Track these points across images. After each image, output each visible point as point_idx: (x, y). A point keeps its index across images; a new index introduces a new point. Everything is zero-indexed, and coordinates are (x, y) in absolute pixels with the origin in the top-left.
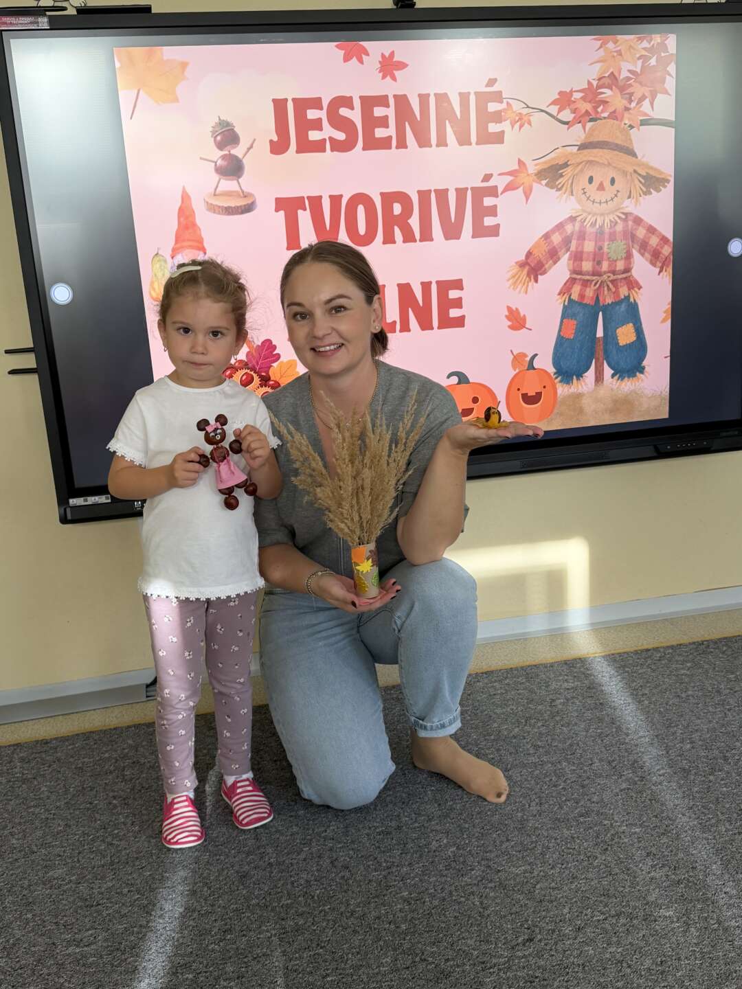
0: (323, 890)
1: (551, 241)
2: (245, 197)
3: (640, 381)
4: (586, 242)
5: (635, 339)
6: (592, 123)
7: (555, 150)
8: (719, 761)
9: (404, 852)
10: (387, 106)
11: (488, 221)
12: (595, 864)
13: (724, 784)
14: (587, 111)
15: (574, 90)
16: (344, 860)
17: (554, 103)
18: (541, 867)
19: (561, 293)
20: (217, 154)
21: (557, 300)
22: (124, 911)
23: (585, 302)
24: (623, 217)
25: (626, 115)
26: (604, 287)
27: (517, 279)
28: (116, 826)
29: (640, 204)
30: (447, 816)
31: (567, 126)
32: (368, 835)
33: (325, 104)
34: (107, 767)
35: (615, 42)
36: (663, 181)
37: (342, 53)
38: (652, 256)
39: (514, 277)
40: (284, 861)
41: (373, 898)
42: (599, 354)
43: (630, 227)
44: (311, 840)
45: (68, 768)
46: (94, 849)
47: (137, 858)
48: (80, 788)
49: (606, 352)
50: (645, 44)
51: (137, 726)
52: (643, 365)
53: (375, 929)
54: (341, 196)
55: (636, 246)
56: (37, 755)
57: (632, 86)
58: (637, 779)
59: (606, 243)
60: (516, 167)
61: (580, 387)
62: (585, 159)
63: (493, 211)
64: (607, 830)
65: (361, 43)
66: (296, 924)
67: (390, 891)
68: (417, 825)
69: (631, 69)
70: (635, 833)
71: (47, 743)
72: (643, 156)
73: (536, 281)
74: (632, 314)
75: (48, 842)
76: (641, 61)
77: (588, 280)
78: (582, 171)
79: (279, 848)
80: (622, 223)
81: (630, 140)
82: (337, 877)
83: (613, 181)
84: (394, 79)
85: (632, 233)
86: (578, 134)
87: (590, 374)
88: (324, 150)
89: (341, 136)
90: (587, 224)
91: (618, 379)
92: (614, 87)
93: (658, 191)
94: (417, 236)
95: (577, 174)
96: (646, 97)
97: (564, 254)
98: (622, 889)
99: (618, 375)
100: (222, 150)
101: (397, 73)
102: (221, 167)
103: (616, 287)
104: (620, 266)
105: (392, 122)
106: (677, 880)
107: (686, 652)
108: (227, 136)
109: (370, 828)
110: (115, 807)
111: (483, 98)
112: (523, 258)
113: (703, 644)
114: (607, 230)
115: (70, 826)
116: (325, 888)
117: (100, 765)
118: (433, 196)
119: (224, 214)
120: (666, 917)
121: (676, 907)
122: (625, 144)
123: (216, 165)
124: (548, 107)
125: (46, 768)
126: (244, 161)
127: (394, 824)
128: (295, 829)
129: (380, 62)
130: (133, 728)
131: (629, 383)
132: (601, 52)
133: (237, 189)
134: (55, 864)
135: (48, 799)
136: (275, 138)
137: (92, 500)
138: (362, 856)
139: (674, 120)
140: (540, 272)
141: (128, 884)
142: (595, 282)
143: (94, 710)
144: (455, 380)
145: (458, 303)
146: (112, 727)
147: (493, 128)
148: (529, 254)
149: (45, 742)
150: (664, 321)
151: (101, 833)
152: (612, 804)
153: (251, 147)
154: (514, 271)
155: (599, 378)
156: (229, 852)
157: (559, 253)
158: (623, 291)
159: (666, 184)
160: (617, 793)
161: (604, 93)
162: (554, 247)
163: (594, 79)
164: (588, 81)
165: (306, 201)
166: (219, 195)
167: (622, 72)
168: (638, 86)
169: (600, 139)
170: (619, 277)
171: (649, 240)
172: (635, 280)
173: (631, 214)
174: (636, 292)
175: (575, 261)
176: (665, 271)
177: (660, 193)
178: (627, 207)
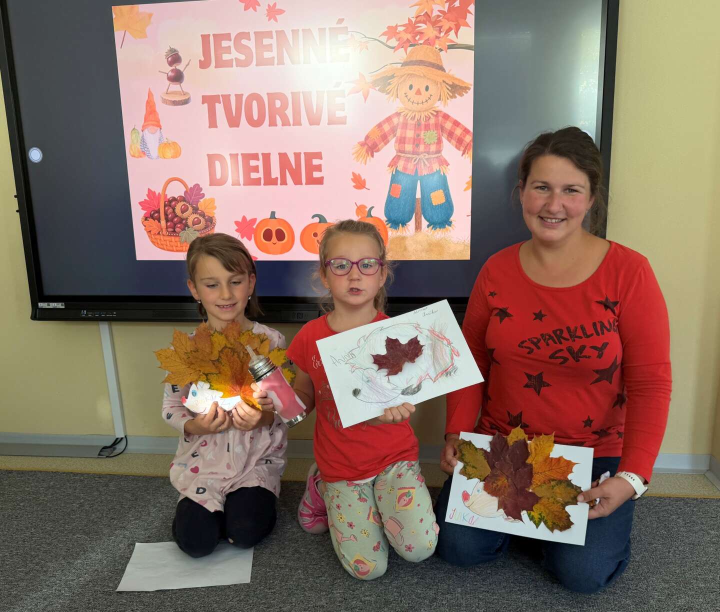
1: (383, 129)
2: (184, 95)
3: (449, 231)
4: (408, 131)
5: (444, 201)
6: (412, 47)
10: (272, 38)
11: (339, 114)
14: (408, 39)
15: (398, 24)
17: (384, 34)
19: (390, 165)
20: (168, 69)
21: (388, 170)
23: (407, 173)
24: (435, 113)
25: (437, 41)
26: (421, 163)
27: (359, 154)
29: (447, 105)
31: (393, 50)
36: (466, 89)
37: (243, 5)
38: (457, 142)
39: (356, 153)
42: (418, 210)
43: (440, 122)
49: (423, 209)
52: (450, 220)
54: (242, 95)
55: (444, 134)
57: (441, 21)
59: (423, 132)
60: (358, 78)
61: (404, 231)
62: (407, 73)
63: (342, 107)
69: (439, 9)
72: (450, 70)
73: (373, 156)
74: (443, 183)
76: (448, 4)
77: (409, 158)
78: (404, 80)
80: (434, 117)
81: (441, 59)
83: (427, 88)
84: (276, 20)
85: (441, 125)
86: (401, 55)
87: (412, 224)
89: (242, 57)
90: (409, 118)
92: (427, 22)
93: (461, 95)
94: (291, 122)
95: (400, 83)
96: (452, 29)
97: (392, 139)
99: (432, 226)
100: (171, 66)
101: (277, 16)
102: (171, 76)
103: (430, 163)
104: (433, 148)
105: (275, 47)
108: (174, 58)
112: (363, 139)
114: (423, 122)
118: (302, 96)
119: (172, 105)
122: (437, 62)
123: (168, 75)
124: (379, 36)
126: (184, 73)
129: (267, 10)
131: (440, 232)
133: (180, 90)
136: (203, 59)
139: (473, 44)
140: (375, 150)
142: (414, 159)
144: (317, 220)
145: (319, 168)
147: (342, 51)
148: (367, 137)
150: (466, 189)
153: (189, 64)
154: (355, 149)
155: (418, 227)
157: (389, 138)
158: (436, 167)
159: (468, 91)
161: (421, 27)
162: (385, 133)
163: (413, 17)
164: (409, 19)
165: (221, 98)
166: (169, 93)
167: (434, 12)
168: (446, 20)
169: (418, 59)
170: (434, 156)
171: (455, 131)
172: (444, 159)
173: (441, 111)
174: (446, 169)
175: (400, 143)
176: (467, 153)
177: (463, 97)
178: (437, 107)
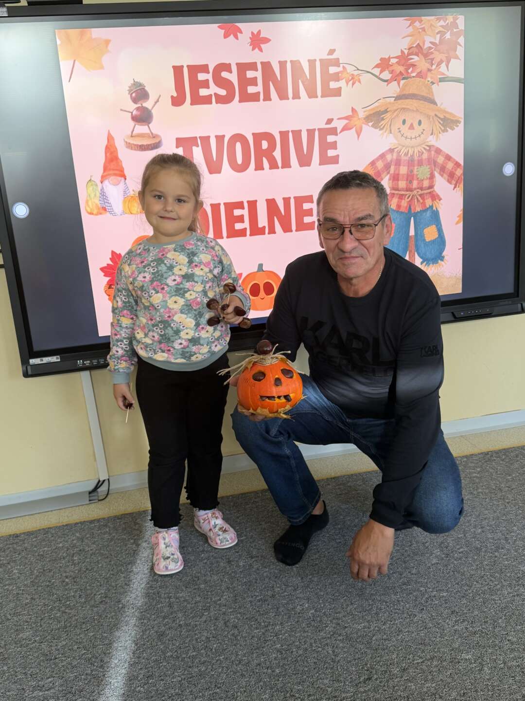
0: (219, 644)
1: (376, 167)
2: (154, 137)
3: (441, 266)
4: (401, 167)
5: (437, 236)
6: (404, 81)
7: (378, 100)
8: (502, 541)
9: (278, 614)
10: (256, 70)
11: (331, 153)
12: (415, 621)
13: (506, 558)
14: (400, 72)
15: (391, 56)
16: (234, 621)
17: (377, 66)
18: (376, 624)
20: (132, 107)
22: (75, 663)
23: (401, 211)
24: (428, 148)
25: (429, 74)
26: (414, 199)
28: (68, 599)
29: (439, 139)
30: (308, 586)
31: (386, 83)
32: (251, 602)
33: (211, 70)
34: (61, 554)
35: (421, 21)
36: (456, 122)
37: (223, 31)
38: (448, 176)
40: (190, 623)
41: (255, 649)
42: (411, 247)
43: (433, 156)
44: (210, 606)
45: (33, 555)
46: (52, 616)
47: (84, 623)
48: (42, 571)
49: (416, 246)
50: (442, 23)
51: (82, 523)
52: (443, 255)
53: (257, 673)
54: (224, 136)
55: (437, 169)
56: (11, 546)
57: (433, 53)
58: (443, 556)
59: (416, 168)
60: (351, 114)
62: (399, 107)
63: (334, 146)
64: (423, 595)
65: (237, 24)
66: (200, 670)
67: (267, 644)
68: (286, 593)
69: (431, 41)
70: (443, 596)
71: (18, 536)
74: (435, 218)
75: (18, 611)
76: (439, 35)
77: (402, 195)
78: (397, 115)
79: (186, 613)
80: (427, 153)
81: (432, 92)
82: (229, 634)
83: (420, 123)
84: (261, 50)
85: (434, 160)
86: (394, 88)
88: (211, 103)
89: (223, 92)
90: (402, 154)
91: (426, 265)
93: (453, 129)
94: (280, 164)
95: (394, 118)
96: (443, 62)
98: (434, 639)
99: (425, 263)
100: (136, 104)
101: (263, 46)
102: (136, 115)
103: (423, 199)
104: (426, 184)
105: (260, 81)
106: (474, 631)
107: (476, 460)
108: (139, 93)
109: (252, 597)
110: (67, 584)
111: (326, 64)
113: (488, 454)
114: (416, 158)
115: (35, 599)
116: (220, 643)
117: (56, 553)
118: (291, 135)
119: (140, 151)
120: (466, 659)
121: (473, 652)
122: (428, 96)
123: (132, 115)
124: (372, 69)
125: (17, 556)
126: (154, 112)
127: (270, 593)
128: (198, 599)
129: (250, 38)
130: (80, 525)
131: (433, 268)
132: (411, 29)
133: (148, 132)
134: (24, 628)
135: (19, 579)
136: (175, 95)
137: (46, 360)
138: (247, 618)
139: (463, 77)
141: (77, 642)
142: (407, 195)
143: (52, 511)
145: (310, 212)
146: (65, 524)
147: (333, 85)
149: (16, 536)
150: (457, 223)
151: (57, 604)
152: (426, 575)
153: (158, 101)
156: (150, 617)
157: (382, 176)
158: (429, 202)
159: (458, 124)
160: (429, 567)
161: (413, 59)
162: (379, 171)
163: (406, 49)
164: (402, 50)
165: (199, 140)
166: (135, 136)
167: (426, 43)
168: (437, 53)
169: (410, 92)
170: (426, 192)
171: (446, 165)
172: (437, 194)
173: (433, 146)
174: (437, 203)
175: (394, 180)
176: (459, 187)
177: (454, 131)
178: (430, 141)
